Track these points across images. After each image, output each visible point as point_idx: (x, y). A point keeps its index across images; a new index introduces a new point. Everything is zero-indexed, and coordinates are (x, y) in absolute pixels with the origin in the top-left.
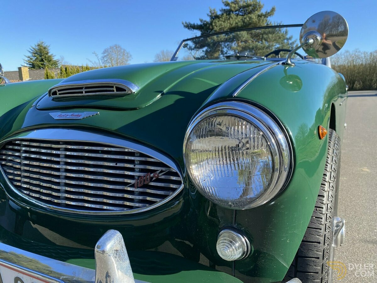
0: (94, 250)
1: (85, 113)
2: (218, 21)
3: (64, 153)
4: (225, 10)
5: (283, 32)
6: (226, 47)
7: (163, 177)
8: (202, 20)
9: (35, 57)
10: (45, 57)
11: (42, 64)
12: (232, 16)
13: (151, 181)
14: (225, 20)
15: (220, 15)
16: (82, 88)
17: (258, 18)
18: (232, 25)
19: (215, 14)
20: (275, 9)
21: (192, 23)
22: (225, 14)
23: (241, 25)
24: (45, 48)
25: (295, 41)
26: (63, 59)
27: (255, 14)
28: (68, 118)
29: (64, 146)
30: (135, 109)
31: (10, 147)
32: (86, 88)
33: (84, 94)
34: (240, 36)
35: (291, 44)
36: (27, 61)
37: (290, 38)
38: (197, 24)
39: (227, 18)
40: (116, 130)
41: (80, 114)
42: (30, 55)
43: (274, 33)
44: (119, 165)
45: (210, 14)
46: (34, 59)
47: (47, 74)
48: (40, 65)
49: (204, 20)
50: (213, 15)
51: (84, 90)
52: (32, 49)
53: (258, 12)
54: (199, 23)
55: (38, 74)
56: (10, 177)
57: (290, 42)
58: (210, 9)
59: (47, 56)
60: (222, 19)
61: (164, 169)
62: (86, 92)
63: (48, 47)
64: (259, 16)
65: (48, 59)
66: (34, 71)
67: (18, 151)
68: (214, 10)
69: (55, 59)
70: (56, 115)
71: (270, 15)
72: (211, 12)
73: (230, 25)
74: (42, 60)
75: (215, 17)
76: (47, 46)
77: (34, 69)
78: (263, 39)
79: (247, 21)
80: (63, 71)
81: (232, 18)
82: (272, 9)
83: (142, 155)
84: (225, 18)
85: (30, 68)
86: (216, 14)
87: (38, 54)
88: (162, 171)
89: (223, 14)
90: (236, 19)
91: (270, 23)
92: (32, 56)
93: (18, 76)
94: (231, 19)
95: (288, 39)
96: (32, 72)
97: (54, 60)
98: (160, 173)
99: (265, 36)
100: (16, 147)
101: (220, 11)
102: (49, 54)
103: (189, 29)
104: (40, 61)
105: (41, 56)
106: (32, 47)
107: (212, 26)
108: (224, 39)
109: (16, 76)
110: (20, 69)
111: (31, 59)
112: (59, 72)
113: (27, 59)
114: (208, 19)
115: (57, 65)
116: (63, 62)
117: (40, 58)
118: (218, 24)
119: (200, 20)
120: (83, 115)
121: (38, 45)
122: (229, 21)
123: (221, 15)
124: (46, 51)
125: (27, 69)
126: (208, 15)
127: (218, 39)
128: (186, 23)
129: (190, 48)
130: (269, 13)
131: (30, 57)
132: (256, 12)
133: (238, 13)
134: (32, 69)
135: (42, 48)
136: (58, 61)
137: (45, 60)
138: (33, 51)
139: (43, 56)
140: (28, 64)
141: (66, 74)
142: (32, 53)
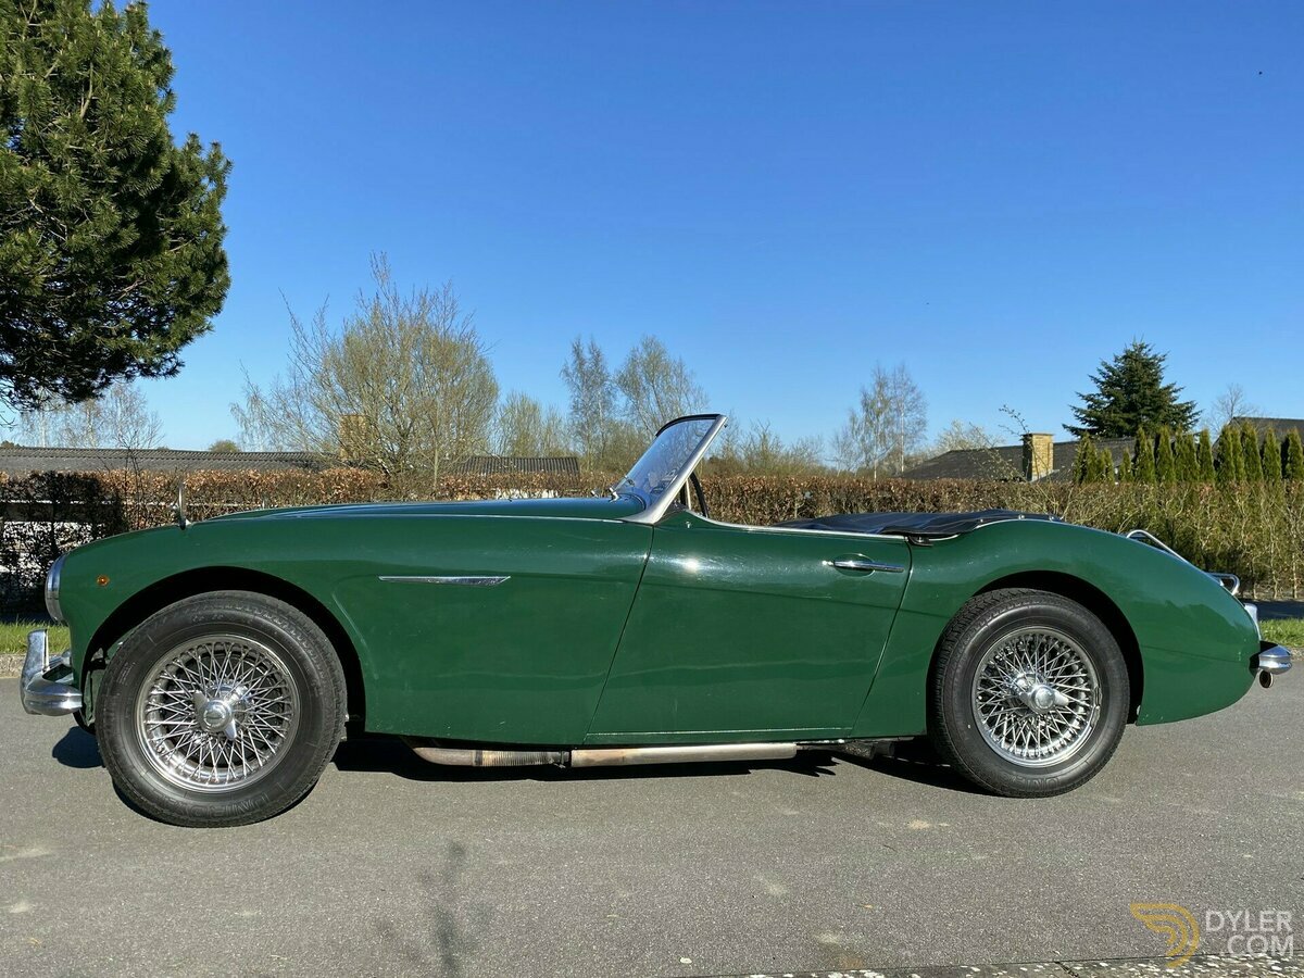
9: (1112, 399)
10: (1145, 396)
11: (1128, 421)
24: (1147, 365)
36: (1084, 412)
42: (1095, 390)
46: (1107, 401)
47: (1084, 458)
48: (1122, 423)
52: (1105, 371)
59: (1149, 392)
63: (1160, 360)
65: (1154, 402)
69: (1181, 399)
74: (1131, 407)
76: (1155, 357)
87: (1120, 387)
92: (1103, 394)
97: (1174, 403)
102: (1162, 385)
104: (1124, 411)
105: (1129, 393)
106: (1104, 364)
111: (1099, 403)
113: (1084, 405)
115: (1184, 420)
117: (1124, 400)
121: (1125, 357)
124: (1149, 375)
125: (1049, 439)
131: (1096, 398)
135: (1137, 365)
136: (1188, 408)
137: (1143, 405)
138: (1109, 377)
139: (1137, 392)
140: (1087, 421)
141: (1156, 456)
142: (1103, 383)
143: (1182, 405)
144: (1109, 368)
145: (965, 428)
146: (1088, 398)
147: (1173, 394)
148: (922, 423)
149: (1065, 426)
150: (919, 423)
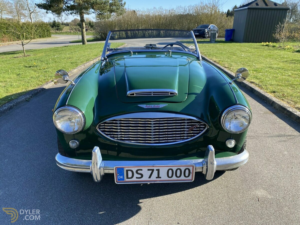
7: (199, 127)
13: (194, 129)
16: (151, 93)
28: (152, 107)
32: (153, 93)
33: (152, 95)
56: (101, 130)
62: (153, 95)
70: (143, 106)
98: (198, 125)
120: (160, 106)
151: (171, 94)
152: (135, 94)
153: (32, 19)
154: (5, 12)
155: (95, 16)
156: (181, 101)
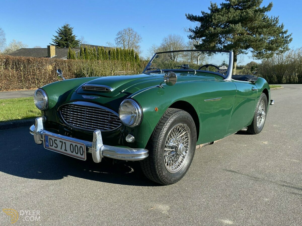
0: (93, 133)
1: (95, 97)
2: (218, 15)
3: (86, 110)
4: (225, 4)
5: (279, 26)
6: (223, 37)
7: (116, 120)
8: (204, 12)
9: (61, 37)
10: (69, 38)
11: (66, 43)
12: (231, 10)
13: (113, 121)
14: (224, 14)
15: (219, 9)
16: (94, 87)
17: (254, 13)
18: (229, 19)
19: (215, 8)
20: (272, 5)
21: (194, 15)
22: (224, 9)
23: (239, 19)
24: (69, 30)
25: (290, 35)
26: (83, 39)
27: (253, 8)
28: (89, 98)
29: (87, 108)
30: (111, 97)
31: (66, 107)
32: (96, 88)
33: (95, 90)
34: (235, 29)
35: (286, 37)
36: (55, 40)
37: (285, 32)
38: (199, 16)
39: (226, 12)
40: (104, 104)
41: (93, 97)
42: (57, 35)
43: (269, 27)
44: (104, 115)
45: (211, 8)
46: (60, 38)
47: (70, 53)
48: (64, 44)
49: (206, 12)
50: (214, 9)
51: (95, 88)
52: (59, 30)
53: (256, 7)
54: (201, 15)
55: (62, 52)
56: (65, 118)
57: (285, 35)
58: (211, 4)
59: (70, 37)
60: (222, 13)
61: (117, 118)
62: (96, 89)
63: (72, 29)
64: (256, 11)
65: (71, 39)
66: (60, 50)
67: (69, 108)
68: (215, 4)
69: (77, 39)
70: (84, 97)
71: (267, 11)
72: (212, 6)
73: (228, 19)
74: (66, 40)
75: (215, 10)
76: (71, 28)
77: (59, 47)
78: (257, 32)
79: (244, 15)
80: (83, 51)
81: (231, 12)
82: (269, 5)
83: (111, 113)
84: (224, 12)
85: (57, 46)
86: (217, 8)
87: (63, 34)
88: (116, 118)
89: (222, 8)
90: (234, 13)
91: (267, 17)
92: (59, 36)
93: (47, 53)
94: (229, 13)
95: (282, 33)
96: (58, 50)
97: (75, 40)
98: (116, 119)
99: (259, 30)
100: (68, 107)
101: (221, 5)
102: (73, 35)
103: (191, 20)
104: (65, 41)
105: (66, 36)
106: (59, 28)
107: (212, 19)
108: (221, 31)
109: (45, 53)
110: (49, 47)
111: (58, 38)
112: (79, 51)
113: (54, 38)
114: (209, 12)
115: (78, 44)
116: (83, 41)
117: (65, 38)
118: (217, 17)
119: (202, 12)
120: (94, 97)
121: (64, 27)
122: (227, 15)
123: (221, 9)
124: (70, 32)
125: (54, 47)
126: (209, 8)
127: (215, 31)
128: (189, 15)
129: (190, 37)
130: (266, 8)
131: (57, 37)
132: (255, 7)
133: (238, 7)
134: (57, 47)
135: (67, 29)
136: (79, 41)
137: (69, 40)
138: (60, 32)
139: (67, 36)
140: (55, 43)
141: (85, 53)
142: (59, 33)
143: (77, 40)
144: (60, 29)
145: (17, 42)
146: (56, 37)
147: (75, 38)
148: (5, 39)
149: (50, 43)
150: (3, 39)
151: (107, 89)
152: (85, 88)
153: (198, 61)
154: (180, 55)
155: (252, 55)
156: (110, 96)
